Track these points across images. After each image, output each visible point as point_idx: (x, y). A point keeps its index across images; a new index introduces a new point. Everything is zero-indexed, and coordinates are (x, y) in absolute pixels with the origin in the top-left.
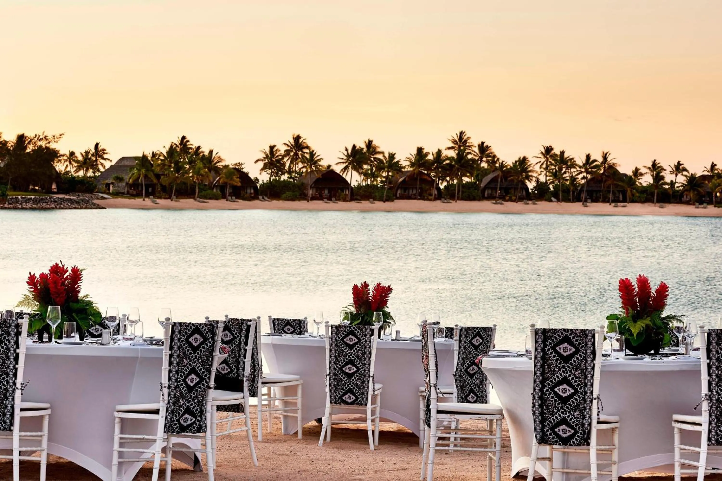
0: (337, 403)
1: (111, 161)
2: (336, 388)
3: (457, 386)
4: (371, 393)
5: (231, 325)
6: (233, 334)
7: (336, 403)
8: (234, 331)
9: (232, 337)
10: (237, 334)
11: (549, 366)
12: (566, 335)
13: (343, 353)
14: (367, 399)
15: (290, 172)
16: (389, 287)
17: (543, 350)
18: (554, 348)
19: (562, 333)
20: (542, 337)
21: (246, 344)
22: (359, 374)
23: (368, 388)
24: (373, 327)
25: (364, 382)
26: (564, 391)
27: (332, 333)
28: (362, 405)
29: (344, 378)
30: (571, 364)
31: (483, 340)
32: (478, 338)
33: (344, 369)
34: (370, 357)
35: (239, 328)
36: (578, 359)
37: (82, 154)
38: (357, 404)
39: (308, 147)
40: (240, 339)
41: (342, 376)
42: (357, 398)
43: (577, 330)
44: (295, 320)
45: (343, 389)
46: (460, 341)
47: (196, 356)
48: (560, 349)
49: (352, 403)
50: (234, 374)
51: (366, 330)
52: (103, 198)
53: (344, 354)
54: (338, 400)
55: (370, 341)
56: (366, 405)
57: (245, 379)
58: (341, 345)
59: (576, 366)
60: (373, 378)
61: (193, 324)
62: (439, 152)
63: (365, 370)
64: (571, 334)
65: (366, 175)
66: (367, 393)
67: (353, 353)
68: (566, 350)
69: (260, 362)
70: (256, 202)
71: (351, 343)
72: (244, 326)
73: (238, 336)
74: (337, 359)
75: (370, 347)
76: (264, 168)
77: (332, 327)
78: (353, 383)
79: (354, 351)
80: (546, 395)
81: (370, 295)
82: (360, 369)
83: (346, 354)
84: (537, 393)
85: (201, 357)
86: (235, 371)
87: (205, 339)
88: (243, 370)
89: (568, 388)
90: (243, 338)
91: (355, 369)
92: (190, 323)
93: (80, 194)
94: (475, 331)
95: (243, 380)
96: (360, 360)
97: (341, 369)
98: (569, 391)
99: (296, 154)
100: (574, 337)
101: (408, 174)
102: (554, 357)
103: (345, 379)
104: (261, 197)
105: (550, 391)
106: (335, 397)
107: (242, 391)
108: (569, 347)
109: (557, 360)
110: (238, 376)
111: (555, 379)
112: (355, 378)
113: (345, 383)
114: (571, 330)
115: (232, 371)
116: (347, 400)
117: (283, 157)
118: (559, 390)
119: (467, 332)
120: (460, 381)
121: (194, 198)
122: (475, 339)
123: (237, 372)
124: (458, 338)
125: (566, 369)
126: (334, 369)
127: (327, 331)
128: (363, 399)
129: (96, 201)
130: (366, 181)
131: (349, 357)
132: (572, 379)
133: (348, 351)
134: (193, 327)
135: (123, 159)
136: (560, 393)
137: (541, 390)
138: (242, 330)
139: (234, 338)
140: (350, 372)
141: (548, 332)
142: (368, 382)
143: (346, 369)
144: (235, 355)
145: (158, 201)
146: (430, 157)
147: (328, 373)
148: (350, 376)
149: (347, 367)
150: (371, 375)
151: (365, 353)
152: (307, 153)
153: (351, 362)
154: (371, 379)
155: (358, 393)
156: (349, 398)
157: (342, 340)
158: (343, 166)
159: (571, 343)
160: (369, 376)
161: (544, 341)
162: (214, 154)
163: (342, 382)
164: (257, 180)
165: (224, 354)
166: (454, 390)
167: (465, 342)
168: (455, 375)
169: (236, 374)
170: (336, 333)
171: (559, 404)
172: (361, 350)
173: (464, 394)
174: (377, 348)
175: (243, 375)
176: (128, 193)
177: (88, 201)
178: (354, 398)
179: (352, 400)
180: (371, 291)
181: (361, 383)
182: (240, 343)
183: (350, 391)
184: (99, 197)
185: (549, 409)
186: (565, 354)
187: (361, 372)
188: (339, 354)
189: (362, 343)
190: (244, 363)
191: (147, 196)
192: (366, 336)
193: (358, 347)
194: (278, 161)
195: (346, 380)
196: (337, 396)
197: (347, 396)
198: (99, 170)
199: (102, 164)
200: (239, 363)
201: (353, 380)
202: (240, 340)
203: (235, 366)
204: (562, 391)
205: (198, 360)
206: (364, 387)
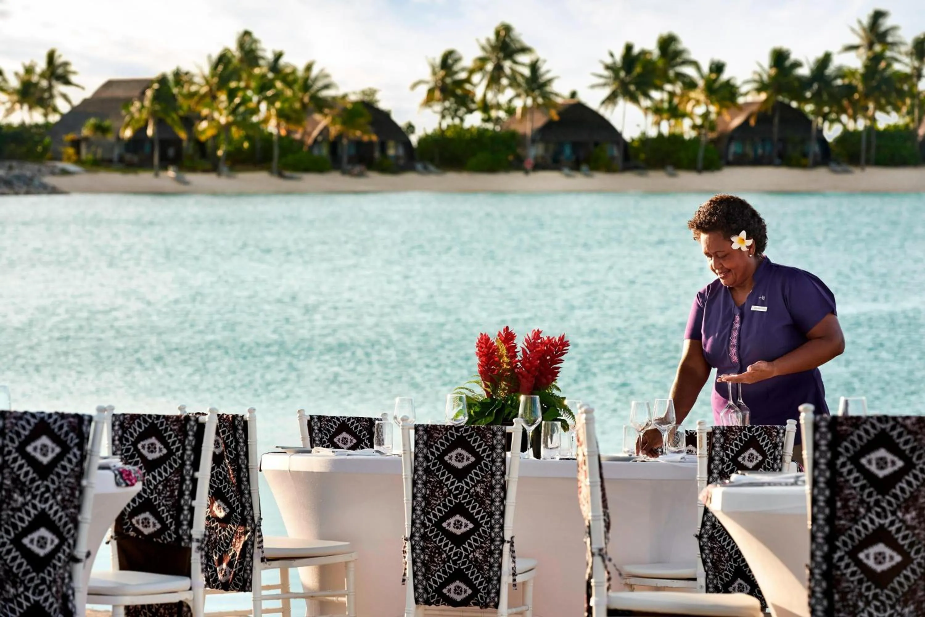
0: (430, 604)
1: (83, 88)
2: (428, 569)
3: (704, 562)
4: (506, 579)
5: (162, 424)
6: (166, 445)
7: (427, 602)
8: (170, 436)
9: (165, 451)
10: (177, 445)
11: (846, 501)
12: (883, 430)
13: (441, 488)
14: (498, 593)
15: (485, 107)
16: (561, 339)
17: (831, 465)
18: (855, 460)
19: (873, 426)
20: (829, 436)
21: (196, 466)
22: (480, 535)
23: (500, 567)
24: (509, 429)
25: (491, 553)
26: (880, 558)
27: (416, 444)
28: (487, 606)
29: (446, 545)
30: (895, 496)
31: (764, 456)
32: (752, 451)
33: (444, 525)
34: (505, 498)
35: (180, 430)
36: (909, 484)
37: (16, 74)
38: (475, 604)
39: (525, 50)
40: (183, 454)
41: (441, 541)
42: (476, 591)
43: (908, 417)
44: (358, 420)
45: (445, 572)
46: (711, 460)
47: (47, 487)
48: (870, 462)
49: (465, 603)
50: (170, 536)
51: (494, 435)
52: (65, 172)
53: (445, 490)
54: (433, 597)
55: (504, 461)
56: (496, 606)
57: (194, 545)
58: (438, 470)
59: (906, 500)
60: (512, 545)
61: (33, 415)
62: (826, 60)
63: (492, 528)
64: (893, 428)
65: (657, 110)
66: (499, 580)
67: (466, 487)
68: (882, 463)
69: (256, 512)
70: (410, 177)
71: (460, 466)
72: (192, 427)
73: (178, 449)
74: (428, 503)
75: (503, 474)
76: (429, 100)
77: (417, 428)
78: (467, 557)
79: (467, 484)
80: (838, 568)
81: (519, 358)
82: (481, 525)
83: (450, 491)
84: (818, 565)
85: (59, 489)
86: (173, 528)
87: (66, 449)
88: (191, 525)
89: (888, 552)
90: (189, 452)
91: (471, 526)
92: (25, 413)
93: (14, 164)
94: (745, 435)
95: (190, 549)
96: (482, 503)
97: (438, 525)
98: (892, 558)
99: (499, 68)
100: (900, 435)
101: (754, 108)
102: (856, 480)
103: (449, 547)
104: (419, 166)
105: (847, 560)
106: (425, 589)
107: (186, 572)
108: (890, 457)
109: (863, 488)
110: (180, 539)
111: (858, 532)
112: (470, 545)
113: (449, 557)
114: (894, 418)
115: (165, 527)
116: (452, 595)
117: (472, 72)
118: (867, 556)
119: (726, 439)
120: (712, 550)
121: (270, 170)
122: (747, 454)
123: (176, 532)
124: (705, 453)
125: (884, 509)
126: (423, 524)
127: (405, 437)
128: (489, 593)
129: (50, 180)
130: (658, 124)
131: (455, 497)
132: (898, 530)
133: (452, 484)
134: (33, 421)
135: (109, 84)
136: (871, 563)
137: (827, 557)
138: (186, 435)
139: (170, 453)
140: (458, 532)
141: (841, 424)
142: (501, 554)
143: (450, 525)
144: (172, 491)
145: (190, 177)
146: (804, 71)
147: (408, 535)
148: (458, 540)
149: (452, 521)
150: (507, 538)
151: (492, 488)
152: (523, 65)
153: (459, 509)
154: (507, 547)
155: (477, 578)
156: (458, 591)
157: (441, 458)
158: (606, 92)
159: (894, 449)
160: (503, 541)
161: (833, 446)
162: (315, 72)
163: (440, 554)
164: (411, 128)
165: (127, 485)
166: (700, 572)
167: (722, 461)
168: (700, 537)
169: (174, 536)
170: (425, 444)
171: (868, 589)
172: (483, 482)
173: (722, 579)
174: (520, 478)
175: (190, 537)
176: (121, 160)
177: (31, 179)
178: (469, 591)
179: (463, 596)
180: (519, 349)
181: (484, 556)
182: (183, 465)
183: (459, 575)
184: (57, 171)
185: (847, 600)
186: (881, 474)
187: (484, 532)
188: (433, 491)
189: (486, 465)
190: (192, 510)
191: (164, 166)
192: (493, 448)
193: (476, 474)
194: (460, 83)
195: (451, 549)
196: (431, 586)
197: (452, 586)
198: (55, 110)
199: (65, 97)
200: (180, 510)
201: (465, 550)
202: (181, 458)
203: (172, 516)
204: (876, 558)
205: (54, 496)
206: (491, 566)
